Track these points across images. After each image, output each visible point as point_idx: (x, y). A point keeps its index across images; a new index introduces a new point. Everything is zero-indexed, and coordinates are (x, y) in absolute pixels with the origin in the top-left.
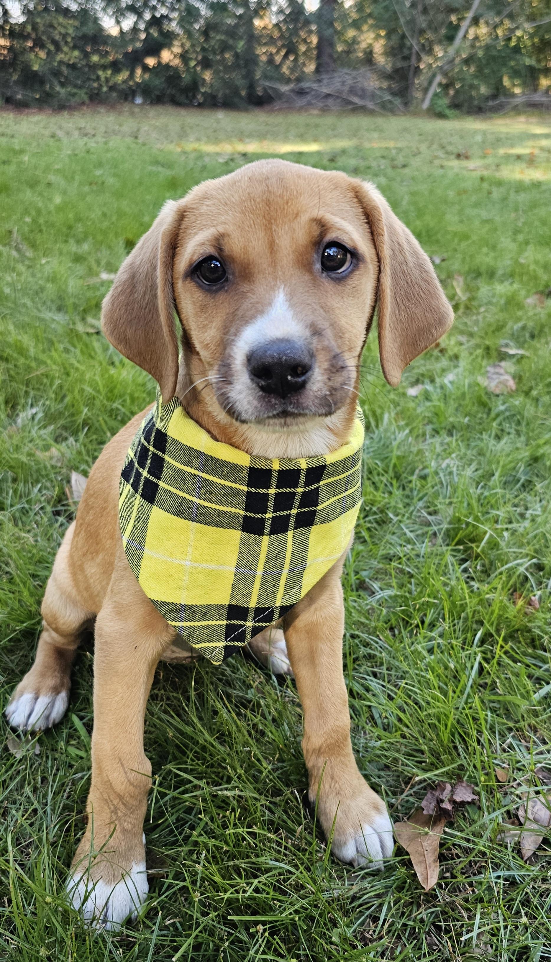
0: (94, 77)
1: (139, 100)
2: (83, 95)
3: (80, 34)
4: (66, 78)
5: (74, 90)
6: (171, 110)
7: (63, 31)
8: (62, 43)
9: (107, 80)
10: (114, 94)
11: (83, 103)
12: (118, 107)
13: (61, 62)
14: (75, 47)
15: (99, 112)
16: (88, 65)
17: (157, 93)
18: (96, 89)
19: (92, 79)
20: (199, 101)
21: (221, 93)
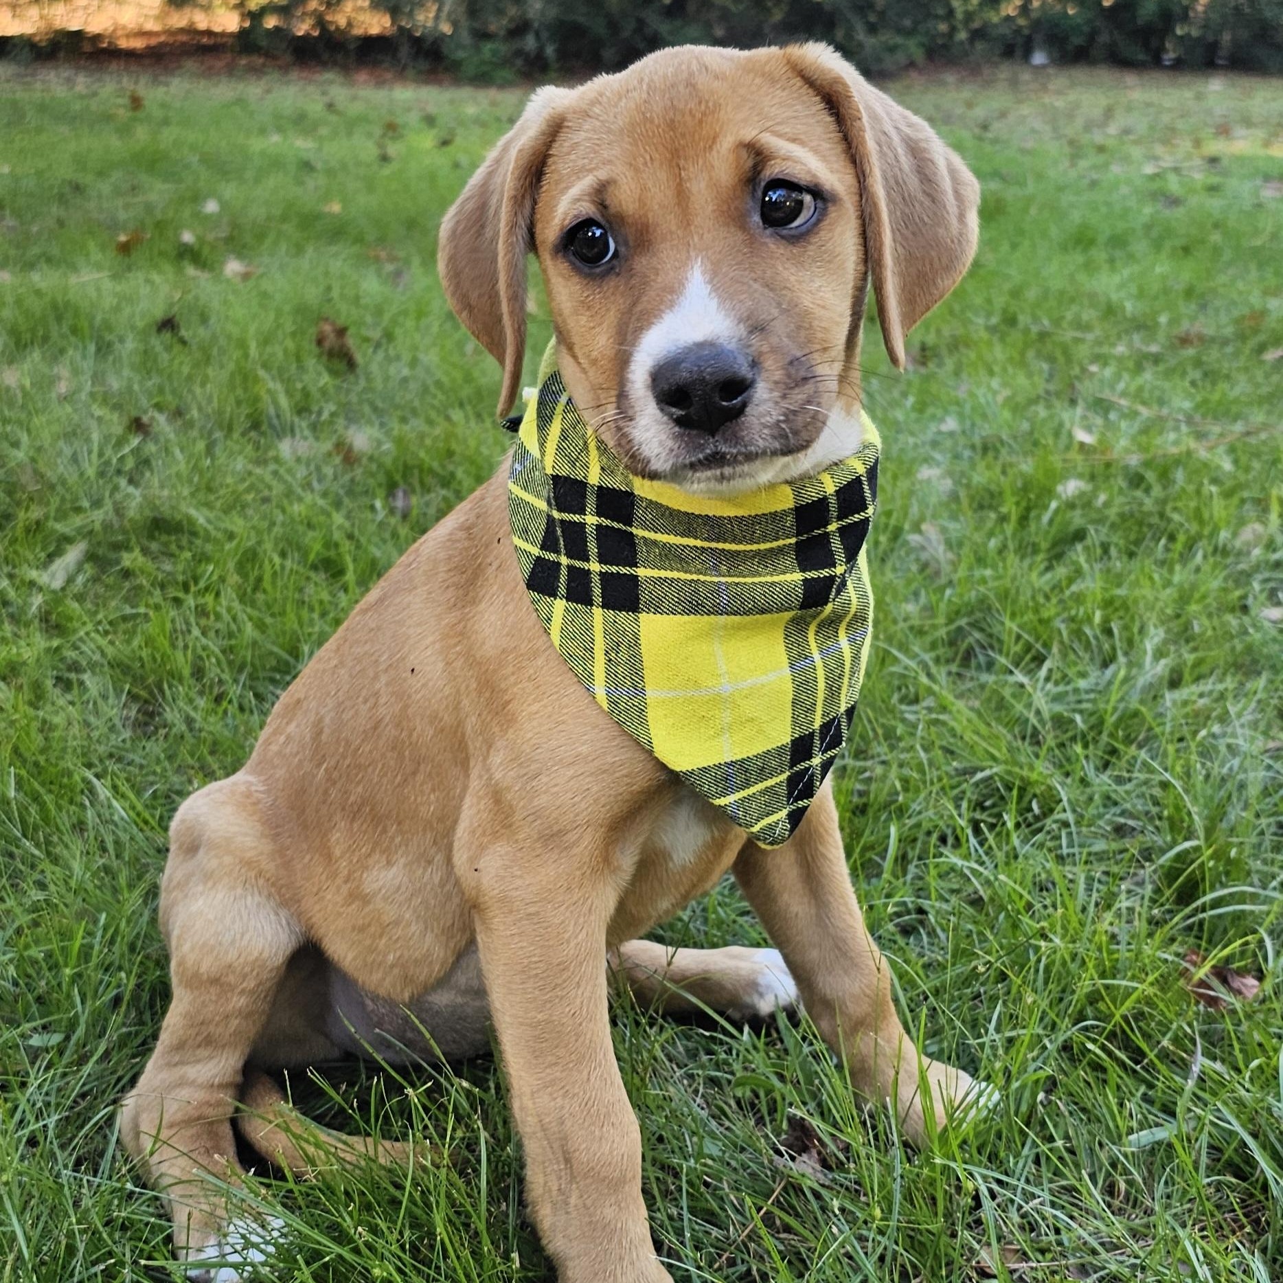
0: (941, 11)
1: (1039, 58)
2: (914, 48)
5: (899, 40)
6: (1105, 75)
9: (969, 16)
10: (980, 46)
11: (912, 65)
12: (986, 71)
15: (943, 84)
17: (1077, 41)
18: (943, 35)
19: (937, 17)
20: (1172, 55)
21: (1226, 37)
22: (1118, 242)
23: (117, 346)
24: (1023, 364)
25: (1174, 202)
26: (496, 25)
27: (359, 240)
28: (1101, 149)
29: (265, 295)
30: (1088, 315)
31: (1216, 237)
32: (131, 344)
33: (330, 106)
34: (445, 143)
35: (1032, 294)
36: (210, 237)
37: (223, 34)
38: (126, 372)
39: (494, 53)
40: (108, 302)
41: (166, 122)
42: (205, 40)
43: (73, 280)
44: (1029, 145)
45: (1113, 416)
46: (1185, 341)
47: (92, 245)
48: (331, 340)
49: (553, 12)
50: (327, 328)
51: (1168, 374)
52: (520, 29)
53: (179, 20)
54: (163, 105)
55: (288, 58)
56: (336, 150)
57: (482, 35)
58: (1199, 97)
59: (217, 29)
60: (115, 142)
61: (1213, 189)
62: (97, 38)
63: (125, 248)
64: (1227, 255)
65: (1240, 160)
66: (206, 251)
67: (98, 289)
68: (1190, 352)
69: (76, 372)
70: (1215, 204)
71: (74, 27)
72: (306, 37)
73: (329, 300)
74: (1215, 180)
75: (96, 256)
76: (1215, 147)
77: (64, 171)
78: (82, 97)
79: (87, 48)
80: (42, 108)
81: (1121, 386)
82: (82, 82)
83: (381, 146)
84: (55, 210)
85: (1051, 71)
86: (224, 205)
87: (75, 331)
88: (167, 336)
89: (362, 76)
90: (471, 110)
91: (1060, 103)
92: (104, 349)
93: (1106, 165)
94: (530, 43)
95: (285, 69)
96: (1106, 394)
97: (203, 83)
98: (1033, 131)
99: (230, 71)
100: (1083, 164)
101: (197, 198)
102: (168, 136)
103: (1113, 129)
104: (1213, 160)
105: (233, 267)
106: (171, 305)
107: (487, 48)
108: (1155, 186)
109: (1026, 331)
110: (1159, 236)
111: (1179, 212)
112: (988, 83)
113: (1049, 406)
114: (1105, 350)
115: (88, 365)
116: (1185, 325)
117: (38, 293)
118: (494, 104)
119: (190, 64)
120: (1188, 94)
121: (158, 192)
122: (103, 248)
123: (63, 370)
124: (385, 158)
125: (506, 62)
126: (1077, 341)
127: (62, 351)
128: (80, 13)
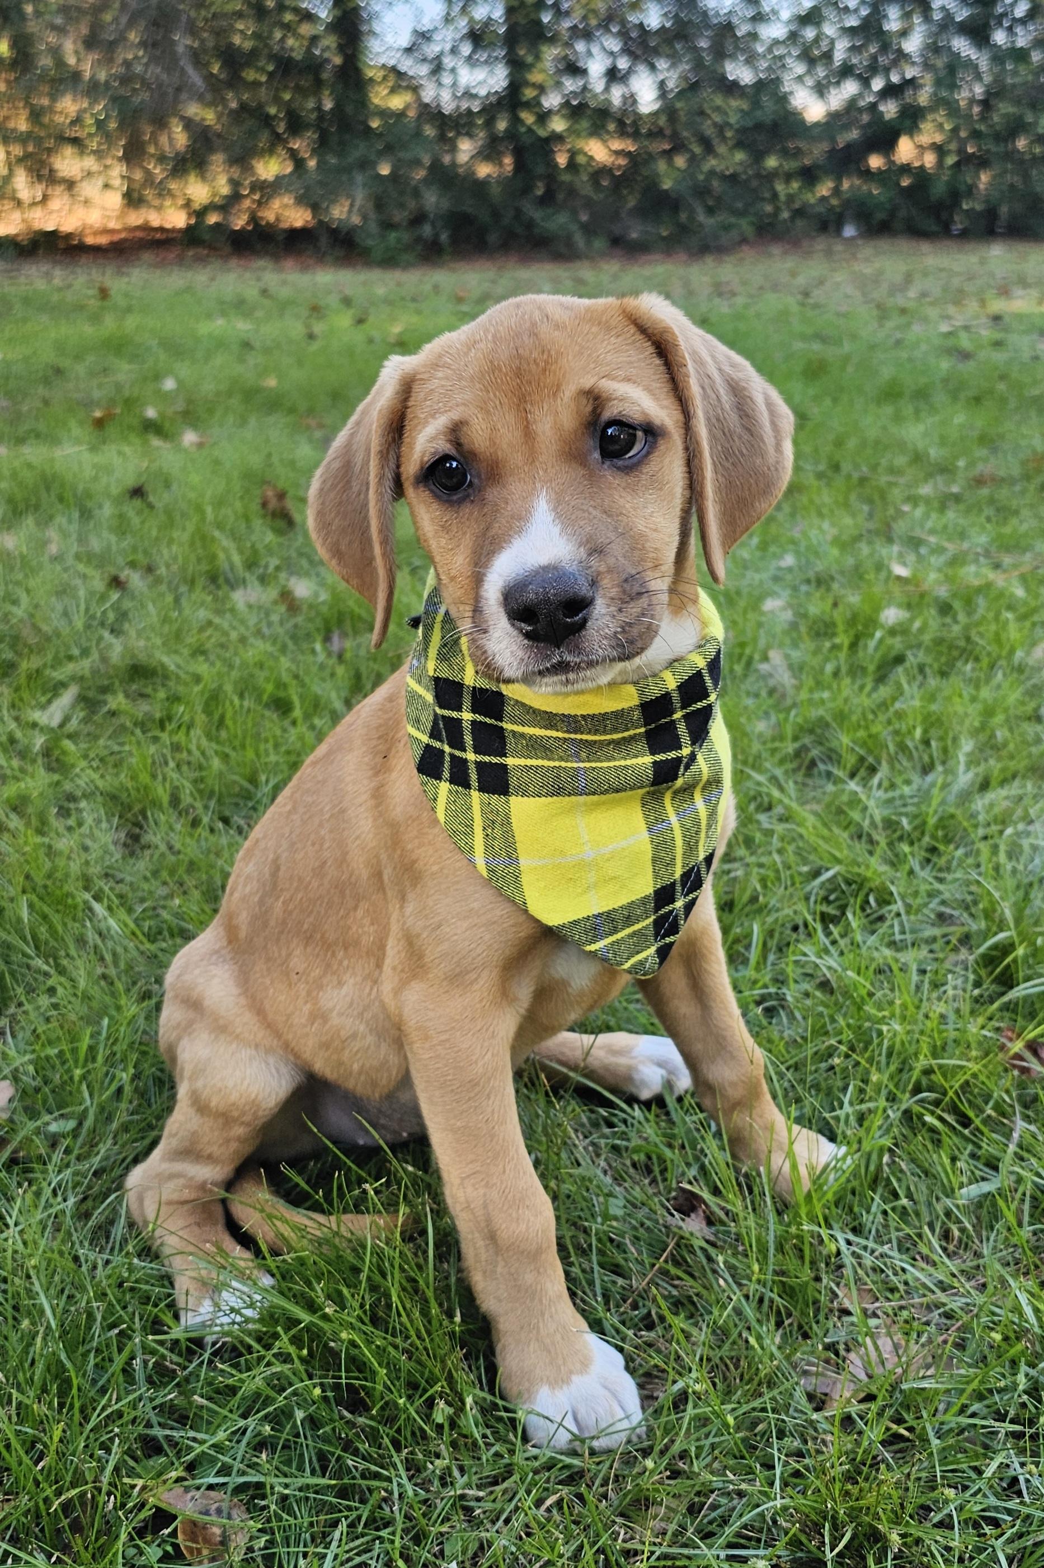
0: (767, 194)
1: (849, 231)
2: (745, 225)
3: (749, 124)
4: (719, 199)
5: (733, 220)
6: (904, 244)
7: (718, 118)
8: (715, 142)
9: (791, 198)
10: (800, 223)
11: (744, 241)
12: (805, 243)
13: (712, 173)
14: (739, 145)
15: (770, 256)
16: (758, 176)
17: (880, 216)
18: (769, 215)
19: (763, 199)
20: (960, 226)
21: (1004, 210)
22: (922, 395)
23: (97, 512)
24: (846, 505)
25: (965, 356)
26: (399, 216)
27: (292, 410)
28: (903, 311)
29: (217, 462)
30: (900, 461)
31: (1001, 387)
32: (108, 510)
33: (264, 292)
34: (360, 321)
35: (852, 443)
36: (170, 412)
37: (173, 230)
38: (105, 534)
39: (399, 240)
40: (88, 473)
41: (129, 310)
42: (158, 236)
43: (58, 453)
44: (844, 309)
45: (923, 550)
46: (979, 481)
47: (73, 423)
48: (273, 504)
49: (445, 204)
50: (270, 493)
51: (968, 511)
52: (418, 219)
53: (136, 218)
54: (126, 295)
55: (228, 249)
56: (270, 330)
57: (387, 226)
58: (983, 262)
59: (168, 226)
60: (89, 330)
61: (998, 344)
62: (69, 236)
63: (100, 424)
64: (1012, 404)
65: (1020, 317)
66: (167, 425)
67: (80, 463)
68: (985, 492)
69: (65, 535)
70: (999, 357)
71: (50, 227)
72: (242, 231)
73: (270, 465)
74: (998, 336)
75: (76, 431)
76: (997, 305)
77: (48, 356)
78: (60, 290)
79: (62, 245)
80: (26, 301)
81: (929, 524)
82: (59, 275)
83: (308, 326)
84: (41, 391)
85: (860, 242)
86: (180, 382)
87: (61, 499)
88: (137, 503)
89: (289, 263)
90: (380, 291)
91: (868, 270)
92: (86, 514)
93: (909, 325)
94: (427, 230)
95: (226, 258)
96: (918, 533)
97: (158, 272)
98: (847, 296)
99: (180, 260)
100: (890, 324)
101: (158, 377)
102: (131, 322)
103: (912, 293)
104: (997, 318)
105: (190, 437)
106: (140, 475)
107: (393, 236)
108: (950, 342)
109: (849, 477)
110: (955, 388)
111: (971, 364)
112: (809, 254)
113: (870, 543)
114: (913, 492)
115: (74, 528)
116: (980, 468)
117: (30, 466)
118: (399, 284)
119: (147, 256)
120: (974, 259)
121: (124, 371)
122: (81, 423)
123: (52, 533)
124: (311, 336)
125: (408, 248)
126: (890, 484)
127: (51, 518)
128: (54, 216)
